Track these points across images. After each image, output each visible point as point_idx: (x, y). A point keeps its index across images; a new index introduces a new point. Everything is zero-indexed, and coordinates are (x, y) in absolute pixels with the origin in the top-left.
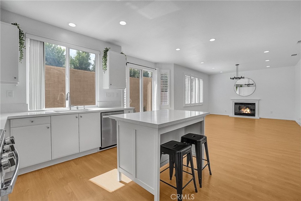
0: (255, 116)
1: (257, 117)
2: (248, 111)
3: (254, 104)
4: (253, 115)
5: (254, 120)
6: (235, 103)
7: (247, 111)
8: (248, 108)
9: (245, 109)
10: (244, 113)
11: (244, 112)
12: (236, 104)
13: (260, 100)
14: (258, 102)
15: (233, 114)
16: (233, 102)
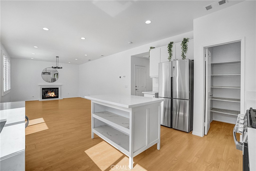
0: (58, 97)
1: (60, 98)
2: (53, 94)
3: (58, 88)
5: (58, 100)
6: (42, 88)
8: (53, 92)
9: (51, 93)
10: (50, 96)
12: (43, 89)
13: (62, 85)
14: (61, 87)
15: (41, 99)
16: (41, 88)
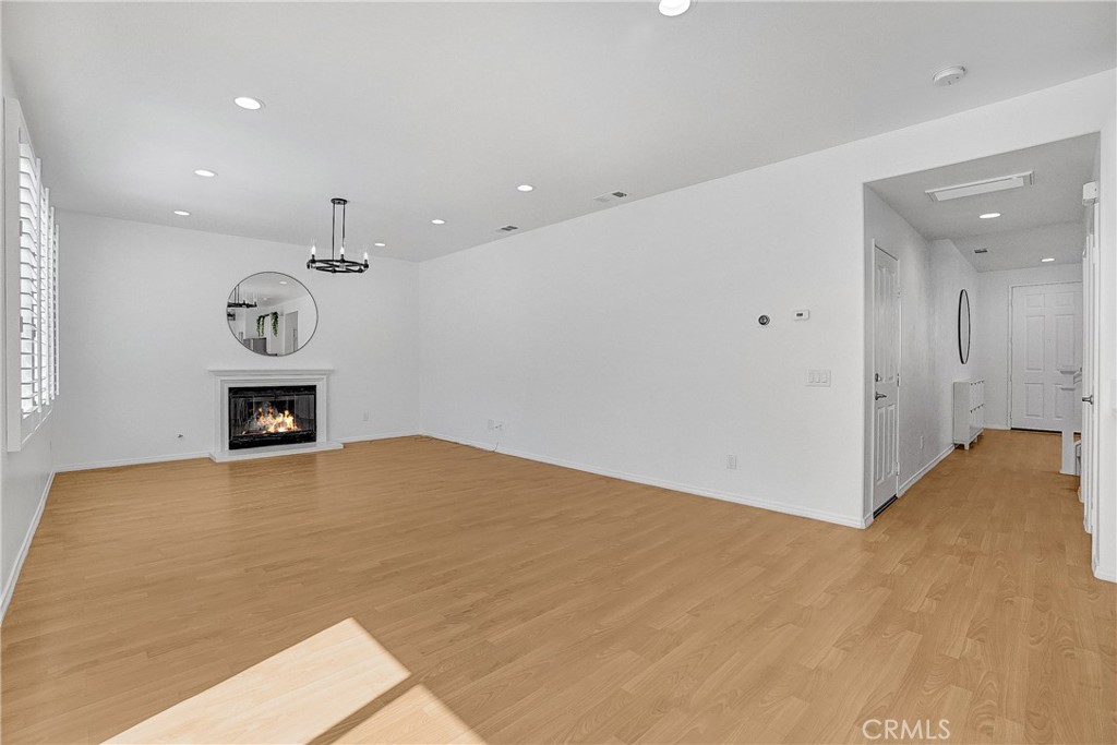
0: (314, 442)
1: (322, 443)
2: (285, 423)
3: (312, 389)
4: (310, 437)
5: (311, 458)
6: (231, 390)
7: (283, 423)
8: (287, 412)
9: (274, 417)
10: (270, 434)
11: (272, 430)
12: (234, 392)
13: (332, 371)
14: (328, 384)
15: (222, 447)
16: (222, 388)
